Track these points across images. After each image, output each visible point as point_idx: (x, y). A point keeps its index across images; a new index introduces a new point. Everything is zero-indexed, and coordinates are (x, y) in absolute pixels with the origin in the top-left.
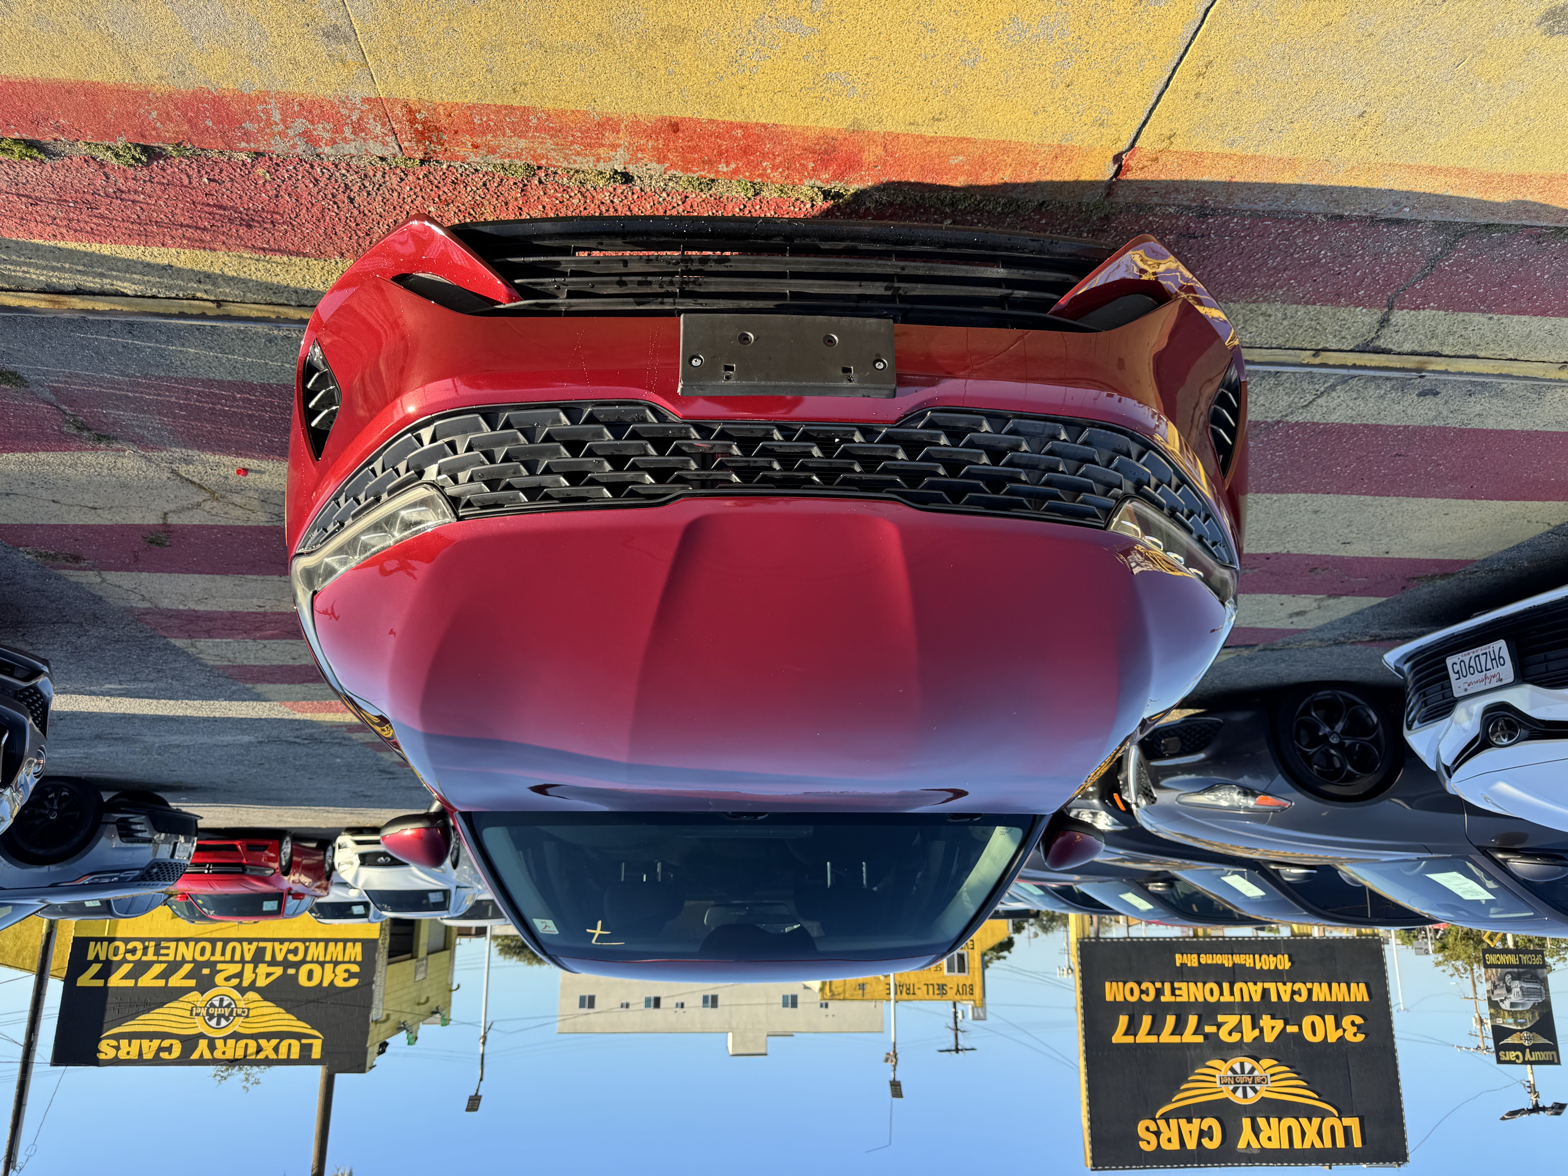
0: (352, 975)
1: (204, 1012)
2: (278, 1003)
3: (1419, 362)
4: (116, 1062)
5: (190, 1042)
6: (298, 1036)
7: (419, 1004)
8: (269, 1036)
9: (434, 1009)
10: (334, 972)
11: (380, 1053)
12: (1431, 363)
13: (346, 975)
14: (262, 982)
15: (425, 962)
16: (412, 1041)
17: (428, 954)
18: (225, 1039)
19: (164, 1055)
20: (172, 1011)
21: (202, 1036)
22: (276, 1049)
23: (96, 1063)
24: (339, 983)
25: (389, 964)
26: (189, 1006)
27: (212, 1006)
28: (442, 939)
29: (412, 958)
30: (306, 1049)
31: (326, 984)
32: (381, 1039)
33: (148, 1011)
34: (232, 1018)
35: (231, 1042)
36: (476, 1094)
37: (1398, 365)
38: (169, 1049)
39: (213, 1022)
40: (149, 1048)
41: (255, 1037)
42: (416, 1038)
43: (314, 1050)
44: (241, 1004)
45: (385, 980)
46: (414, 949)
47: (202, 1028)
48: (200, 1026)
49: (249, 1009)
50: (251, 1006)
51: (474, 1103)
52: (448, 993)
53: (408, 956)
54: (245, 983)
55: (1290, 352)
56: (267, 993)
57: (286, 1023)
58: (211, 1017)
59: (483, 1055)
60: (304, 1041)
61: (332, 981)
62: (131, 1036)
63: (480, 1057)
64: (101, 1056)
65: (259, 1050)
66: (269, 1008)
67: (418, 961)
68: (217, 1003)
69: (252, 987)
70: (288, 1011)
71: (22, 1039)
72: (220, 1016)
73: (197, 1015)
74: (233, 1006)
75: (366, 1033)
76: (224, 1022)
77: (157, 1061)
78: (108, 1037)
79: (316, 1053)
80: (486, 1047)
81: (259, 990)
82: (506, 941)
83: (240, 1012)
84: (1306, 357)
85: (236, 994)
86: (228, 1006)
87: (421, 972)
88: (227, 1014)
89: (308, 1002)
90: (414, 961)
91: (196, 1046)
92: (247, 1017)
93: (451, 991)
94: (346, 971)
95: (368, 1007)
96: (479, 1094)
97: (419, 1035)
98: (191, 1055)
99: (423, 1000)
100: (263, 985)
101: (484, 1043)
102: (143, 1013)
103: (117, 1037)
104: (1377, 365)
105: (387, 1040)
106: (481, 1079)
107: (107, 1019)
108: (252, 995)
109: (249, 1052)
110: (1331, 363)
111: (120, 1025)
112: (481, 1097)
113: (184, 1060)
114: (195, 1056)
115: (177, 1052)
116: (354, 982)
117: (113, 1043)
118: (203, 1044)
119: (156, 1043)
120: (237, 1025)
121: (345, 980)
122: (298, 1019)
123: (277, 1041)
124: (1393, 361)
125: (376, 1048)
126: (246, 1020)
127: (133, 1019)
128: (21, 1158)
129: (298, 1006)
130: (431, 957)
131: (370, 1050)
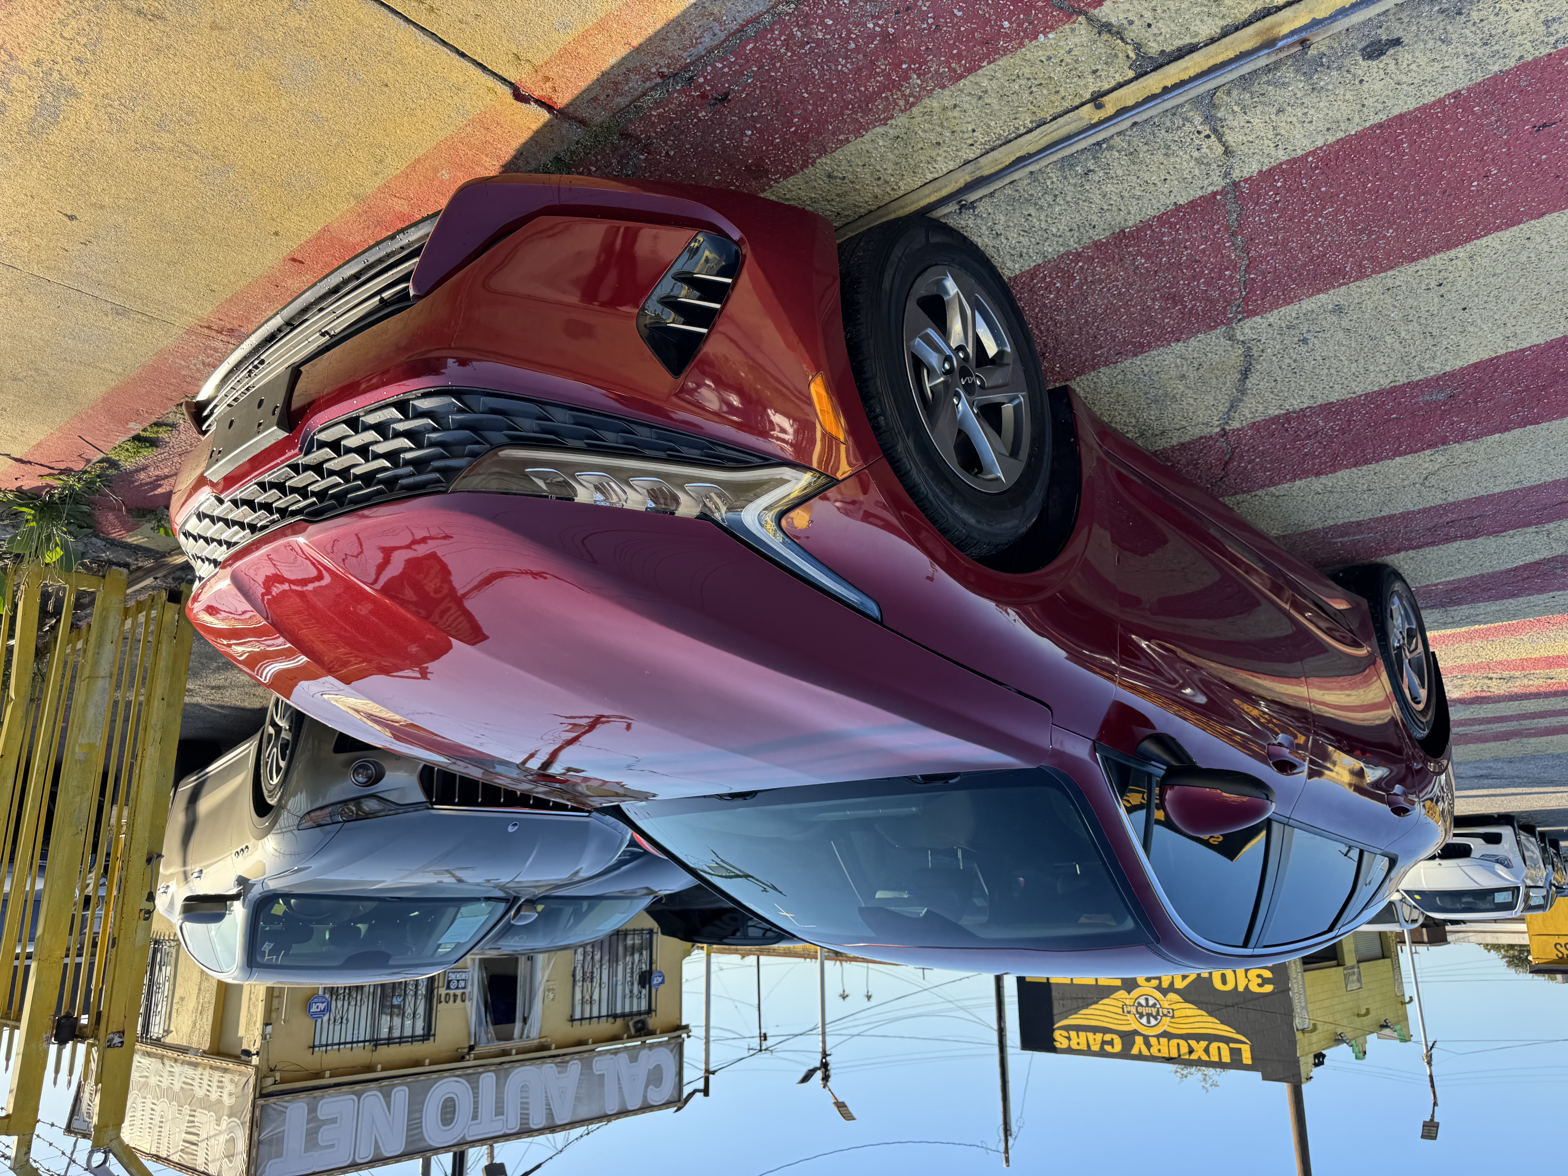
0: (1265, 981)
1: (1133, 1010)
2: (1199, 1005)
3: (1258, 34)
4: (1069, 1051)
5: (1128, 1037)
6: (1227, 1040)
7: (1359, 1015)
8: (1198, 1037)
9: (1383, 1023)
10: (1246, 977)
11: (1316, 1065)
12: (1281, 24)
13: (1260, 981)
14: (1180, 984)
15: (1356, 970)
16: (1361, 1055)
17: (1359, 962)
18: (1158, 1037)
19: (1108, 1048)
20: (1106, 1008)
21: (1136, 1033)
22: (1207, 1051)
23: (1053, 1049)
24: (1254, 988)
25: (1305, 971)
26: (1120, 1004)
27: (1140, 1004)
28: (1378, 946)
29: (1338, 965)
30: (1236, 1054)
31: (1241, 988)
32: (1316, 1049)
33: (1087, 1006)
34: (1159, 1018)
35: (1163, 1041)
36: (1432, 1120)
37: (1231, 54)
38: (1111, 1043)
39: (1144, 1020)
40: (1095, 1040)
41: (1186, 1037)
42: (1365, 1053)
43: (1244, 1055)
44: (1165, 1004)
45: (1304, 988)
46: (1339, 956)
47: (1134, 1026)
48: (1132, 1024)
49: (1173, 1010)
50: (1175, 1007)
51: (1430, 1130)
52: (1399, 1006)
53: (1334, 962)
54: (1165, 985)
55: (1061, 121)
56: (1187, 995)
57: (1211, 1025)
58: (1141, 1016)
59: (1431, 1076)
60: (1232, 1045)
61: (1247, 986)
62: (1078, 1028)
63: (1428, 1079)
64: (1057, 1045)
65: (1191, 1051)
66: (1190, 1010)
67: (1345, 969)
68: (1143, 1002)
69: (1171, 988)
70: (1210, 1014)
71: (995, 1026)
72: (1149, 1015)
73: (1129, 1012)
74: (1158, 1006)
75: (1293, 1043)
76: (1153, 1022)
77: (1102, 1053)
78: (1060, 1028)
79: (1247, 1059)
80: (1432, 1067)
81: (1177, 992)
82: (1511, 952)
83: (1165, 1012)
84: (1089, 114)
85: (1158, 995)
86: (1154, 1005)
87: (1353, 982)
88: (1154, 1014)
89: (1227, 1006)
90: (1341, 968)
91: (1133, 1043)
92: (1173, 1017)
93: (1403, 1003)
94: (1259, 976)
95: (1289, 1013)
96: (1436, 1120)
97: (1368, 1048)
98: (1131, 1050)
99: (1363, 1012)
100: (1181, 987)
101: (1429, 1063)
102: (1083, 1008)
103: (1068, 1028)
104: (1198, 70)
105: (1324, 1052)
106: (1435, 1104)
107: (1055, 1011)
108: (1172, 996)
109: (1182, 1052)
110: (1130, 103)
111: (1066, 1018)
112: (1438, 1123)
113: (1125, 1054)
114: (1135, 1051)
115: (1118, 1047)
116: (1268, 988)
117: (1065, 1034)
118: (1139, 1040)
119: (1099, 1036)
120: (1165, 1025)
121: (1260, 985)
122: (1222, 1023)
123: (1206, 1043)
124: (1217, 54)
125: (1311, 1060)
126: (1173, 1020)
127: (1076, 1013)
128: (1014, 1127)
129: (1218, 1010)
130: (1362, 965)
131: (1302, 1060)
